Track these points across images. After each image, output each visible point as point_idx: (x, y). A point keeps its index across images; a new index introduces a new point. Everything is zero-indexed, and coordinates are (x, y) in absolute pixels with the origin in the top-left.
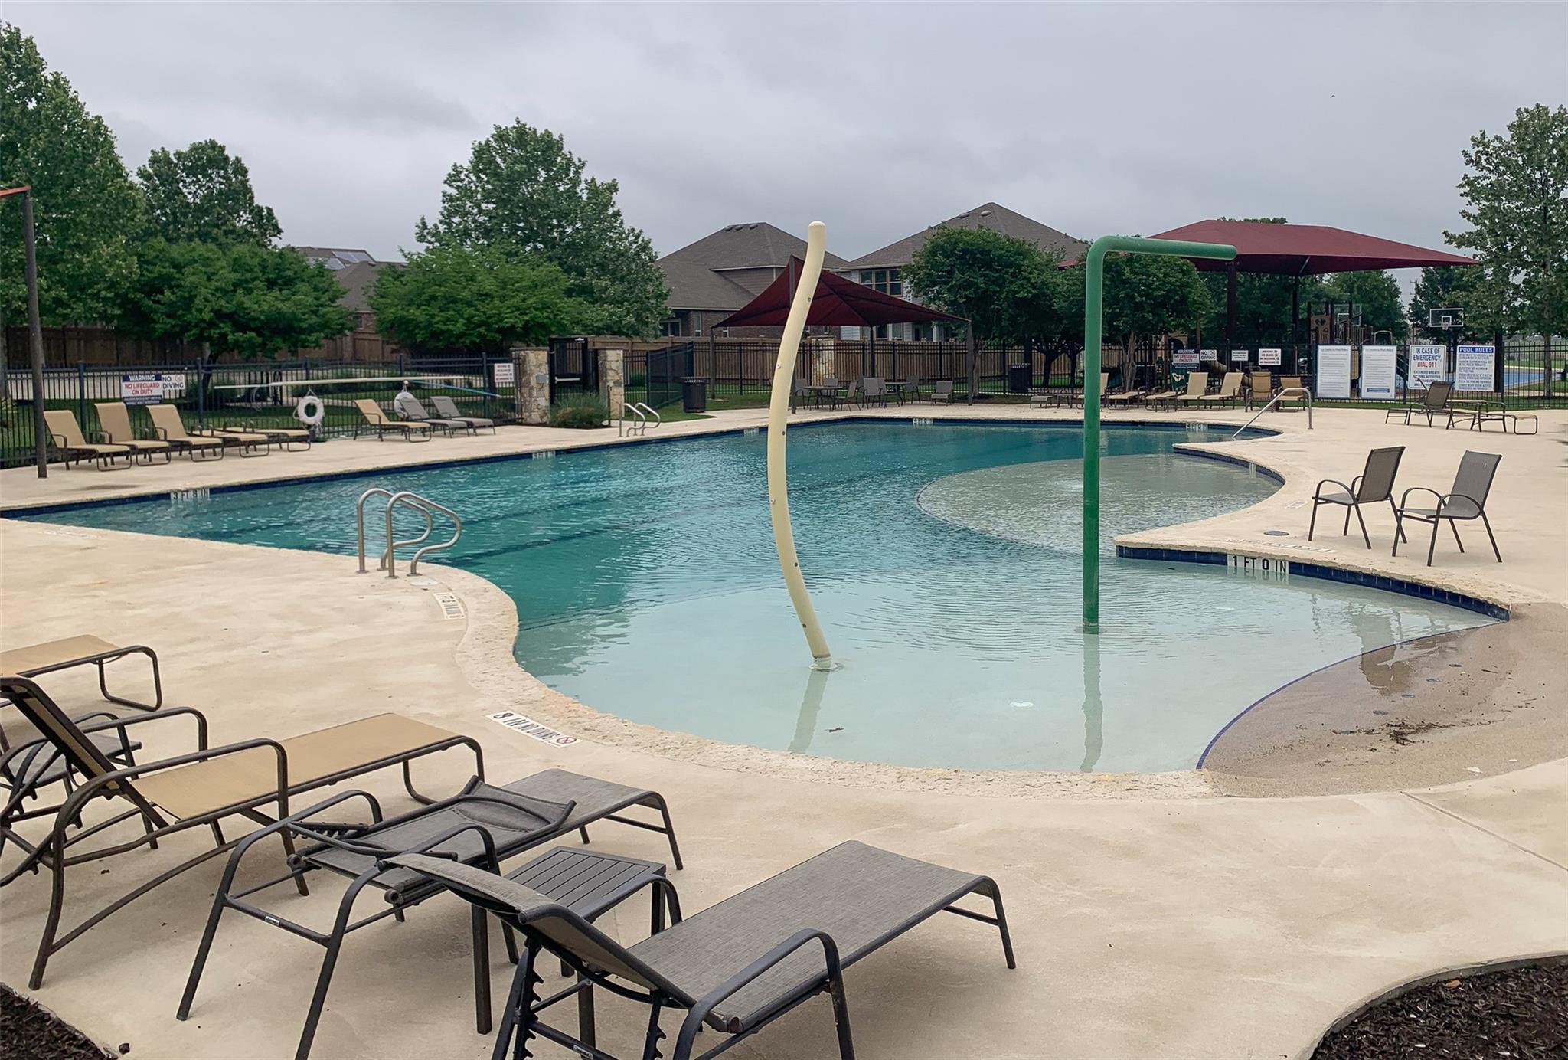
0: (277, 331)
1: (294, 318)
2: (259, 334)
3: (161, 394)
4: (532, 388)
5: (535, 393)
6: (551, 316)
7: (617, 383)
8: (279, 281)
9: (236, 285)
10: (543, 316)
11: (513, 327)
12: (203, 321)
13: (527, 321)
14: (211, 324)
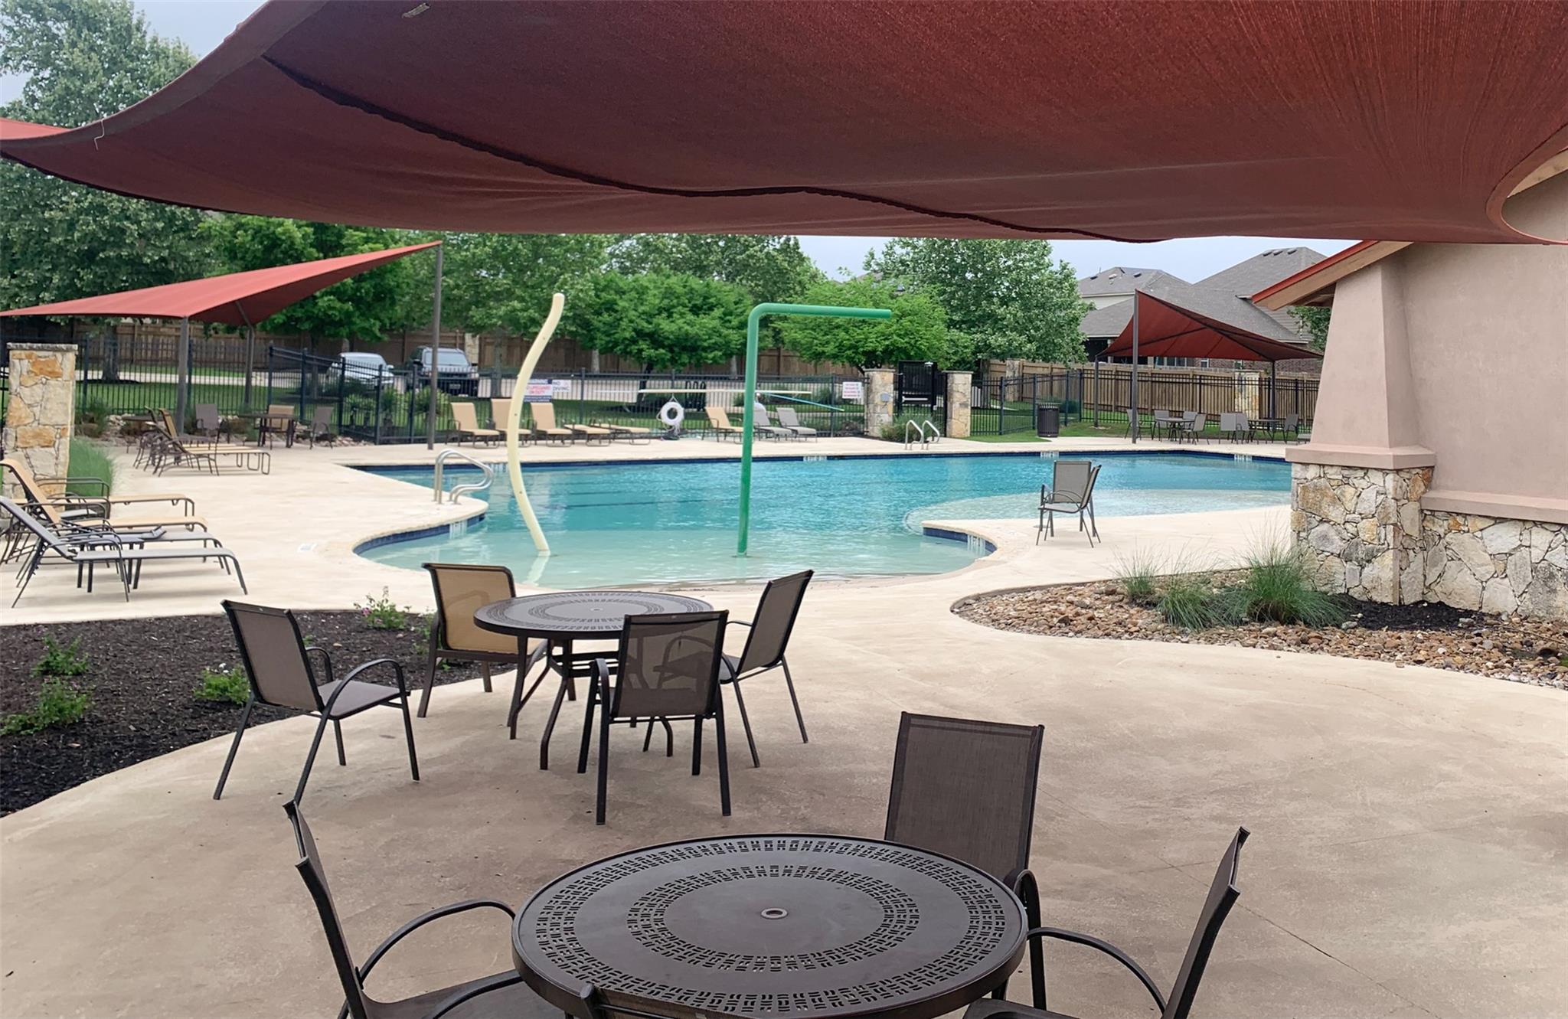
0: (684, 349)
1: (697, 336)
2: (671, 351)
3: (551, 394)
4: (876, 405)
5: (878, 409)
6: (913, 341)
7: (964, 405)
8: (705, 307)
9: (660, 311)
10: (901, 342)
11: (874, 351)
12: (626, 339)
13: (888, 345)
14: (634, 342)
